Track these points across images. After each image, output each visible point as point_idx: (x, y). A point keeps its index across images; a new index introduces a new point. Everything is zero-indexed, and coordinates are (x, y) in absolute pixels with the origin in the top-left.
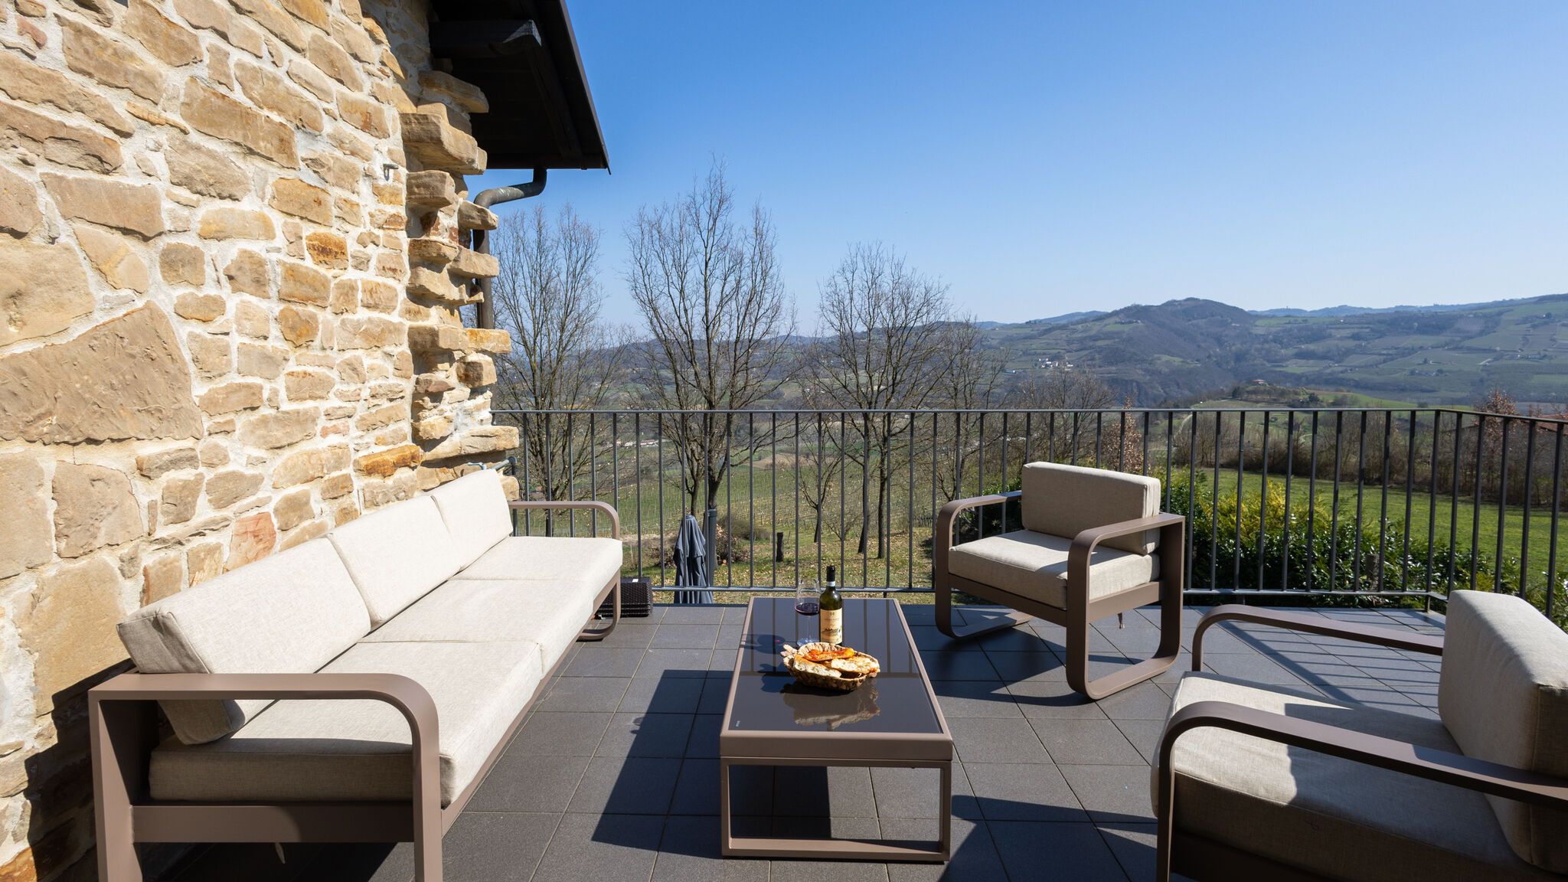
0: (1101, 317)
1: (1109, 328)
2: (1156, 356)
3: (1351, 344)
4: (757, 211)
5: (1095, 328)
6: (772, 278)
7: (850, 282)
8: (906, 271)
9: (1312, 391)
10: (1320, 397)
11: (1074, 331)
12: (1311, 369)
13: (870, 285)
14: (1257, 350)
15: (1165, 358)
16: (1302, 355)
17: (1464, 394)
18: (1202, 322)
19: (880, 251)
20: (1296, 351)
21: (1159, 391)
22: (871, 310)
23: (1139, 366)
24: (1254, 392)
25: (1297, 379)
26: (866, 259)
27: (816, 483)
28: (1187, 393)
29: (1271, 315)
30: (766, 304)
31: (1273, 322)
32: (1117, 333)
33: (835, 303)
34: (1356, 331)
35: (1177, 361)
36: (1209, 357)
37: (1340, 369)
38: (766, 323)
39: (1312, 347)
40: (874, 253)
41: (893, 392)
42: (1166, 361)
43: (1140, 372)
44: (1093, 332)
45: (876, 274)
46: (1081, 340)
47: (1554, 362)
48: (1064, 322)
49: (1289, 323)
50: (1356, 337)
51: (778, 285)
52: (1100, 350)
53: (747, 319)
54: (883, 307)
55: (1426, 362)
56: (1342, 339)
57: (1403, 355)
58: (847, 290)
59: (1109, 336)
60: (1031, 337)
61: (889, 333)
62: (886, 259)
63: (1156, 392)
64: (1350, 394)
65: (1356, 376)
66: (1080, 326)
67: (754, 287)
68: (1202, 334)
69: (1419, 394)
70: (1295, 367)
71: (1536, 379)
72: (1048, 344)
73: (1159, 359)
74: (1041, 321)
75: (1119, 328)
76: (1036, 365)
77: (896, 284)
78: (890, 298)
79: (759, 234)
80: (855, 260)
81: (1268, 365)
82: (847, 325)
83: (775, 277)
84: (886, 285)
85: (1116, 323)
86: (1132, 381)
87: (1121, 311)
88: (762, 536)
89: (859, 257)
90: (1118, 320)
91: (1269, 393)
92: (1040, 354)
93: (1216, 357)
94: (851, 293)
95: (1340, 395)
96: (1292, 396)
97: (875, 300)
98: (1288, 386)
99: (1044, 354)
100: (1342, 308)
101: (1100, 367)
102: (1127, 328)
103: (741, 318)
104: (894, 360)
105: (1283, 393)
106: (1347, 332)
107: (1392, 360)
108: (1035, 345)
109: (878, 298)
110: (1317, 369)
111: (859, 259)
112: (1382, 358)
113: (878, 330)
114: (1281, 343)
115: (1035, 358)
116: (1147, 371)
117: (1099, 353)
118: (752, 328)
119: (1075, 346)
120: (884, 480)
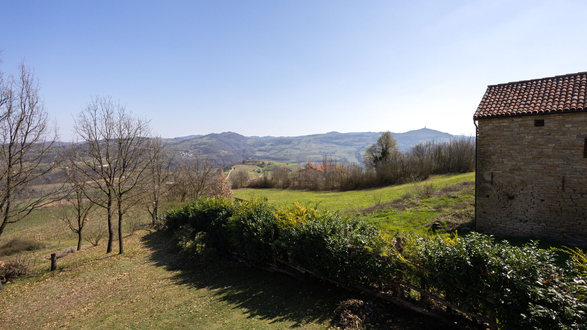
0: (202, 137)
1: (204, 141)
2: (220, 150)
3: (271, 147)
4: (23, 67)
5: (200, 141)
6: (38, 108)
7: (94, 115)
8: (127, 112)
9: (263, 161)
10: (265, 163)
11: (193, 142)
12: (262, 154)
13: (106, 117)
14: (248, 149)
15: (223, 151)
16: (260, 150)
17: (295, 161)
18: (233, 140)
19: (111, 101)
20: (258, 149)
21: (221, 162)
22: (108, 131)
23: (215, 154)
24: (249, 162)
25: (259, 157)
26: (103, 104)
27: (77, 220)
28: (230, 163)
29: (251, 138)
30: (35, 123)
31: (252, 140)
32: (207, 143)
33: (85, 126)
34: (272, 143)
35: (226, 152)
36: (235, 151)
37: (269, 154)
38: (35, 135)
39: (262, 148)
40: (107, 102)
41: (124, 171)
42: (224, 152)
43: (215, 156)
44: (199, 142)
45: (110, 113)
46: (195, 145)
47: (311, 152)
48: (188, 138)
49: (256, 141)
50: (272, 145)
51: (43, 113)
52: (202, 149)
53: (19, 132)
54: (115, 129)
55: (287, 152)
56: (269, 145)
57: (282, 150)
58: (92, 119)
59: (204, 144)
60: (177, 144)
61: (120, 141)
62: (114, 105)
63: (220, 163)
64: (272, 162)
65: (272, 156)
66: (194, 140)
67: (23, 113)
68: (233, 143)
69: (286, 161)
70: (258, 154)
71: (308, 156)
72: (183, 146)
73: (221, 152)
74: (180, 138)
75: (207, 141)
76: (179, 154)
77: (122, 118)
78: (119, 125)
79: (26, 83)
80: (96, 104)
81: (251, 153)
82: (93, 137)
83: (41, 109)
84: (115, 118)
85: (207, 139)
86: (213, 159)
87: (208, 135)
88: (40, 246)
89: (98, 103)
90: (207, 138)
91: (252, 162)
92: (180, 150)
93: (237, 151)
94: (95, 121)
95: (269, 162)
96: (258, 163)
97: (110, 125)
98: (256, 160)
99: (182, 150)
100: (268, 137)
101: (202, 155)
102: (210, 141)
103: (13, 131)
104: (124, 155)
105: (256, 162)
106: (270, 144)
107: (280, 151)
108: (179, 146)
109: (112, 124)
110: (263, 154)
111: (98, 104)
112: (278, 151)
113: (112, 140)
114: (254, 147)
115: (178, 152)
116: (217, 156)
117: (202, 150)
118: (24, 138)
119: (193, 147)
120: (120, 215)
